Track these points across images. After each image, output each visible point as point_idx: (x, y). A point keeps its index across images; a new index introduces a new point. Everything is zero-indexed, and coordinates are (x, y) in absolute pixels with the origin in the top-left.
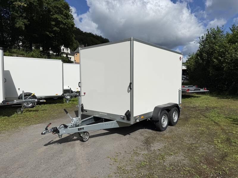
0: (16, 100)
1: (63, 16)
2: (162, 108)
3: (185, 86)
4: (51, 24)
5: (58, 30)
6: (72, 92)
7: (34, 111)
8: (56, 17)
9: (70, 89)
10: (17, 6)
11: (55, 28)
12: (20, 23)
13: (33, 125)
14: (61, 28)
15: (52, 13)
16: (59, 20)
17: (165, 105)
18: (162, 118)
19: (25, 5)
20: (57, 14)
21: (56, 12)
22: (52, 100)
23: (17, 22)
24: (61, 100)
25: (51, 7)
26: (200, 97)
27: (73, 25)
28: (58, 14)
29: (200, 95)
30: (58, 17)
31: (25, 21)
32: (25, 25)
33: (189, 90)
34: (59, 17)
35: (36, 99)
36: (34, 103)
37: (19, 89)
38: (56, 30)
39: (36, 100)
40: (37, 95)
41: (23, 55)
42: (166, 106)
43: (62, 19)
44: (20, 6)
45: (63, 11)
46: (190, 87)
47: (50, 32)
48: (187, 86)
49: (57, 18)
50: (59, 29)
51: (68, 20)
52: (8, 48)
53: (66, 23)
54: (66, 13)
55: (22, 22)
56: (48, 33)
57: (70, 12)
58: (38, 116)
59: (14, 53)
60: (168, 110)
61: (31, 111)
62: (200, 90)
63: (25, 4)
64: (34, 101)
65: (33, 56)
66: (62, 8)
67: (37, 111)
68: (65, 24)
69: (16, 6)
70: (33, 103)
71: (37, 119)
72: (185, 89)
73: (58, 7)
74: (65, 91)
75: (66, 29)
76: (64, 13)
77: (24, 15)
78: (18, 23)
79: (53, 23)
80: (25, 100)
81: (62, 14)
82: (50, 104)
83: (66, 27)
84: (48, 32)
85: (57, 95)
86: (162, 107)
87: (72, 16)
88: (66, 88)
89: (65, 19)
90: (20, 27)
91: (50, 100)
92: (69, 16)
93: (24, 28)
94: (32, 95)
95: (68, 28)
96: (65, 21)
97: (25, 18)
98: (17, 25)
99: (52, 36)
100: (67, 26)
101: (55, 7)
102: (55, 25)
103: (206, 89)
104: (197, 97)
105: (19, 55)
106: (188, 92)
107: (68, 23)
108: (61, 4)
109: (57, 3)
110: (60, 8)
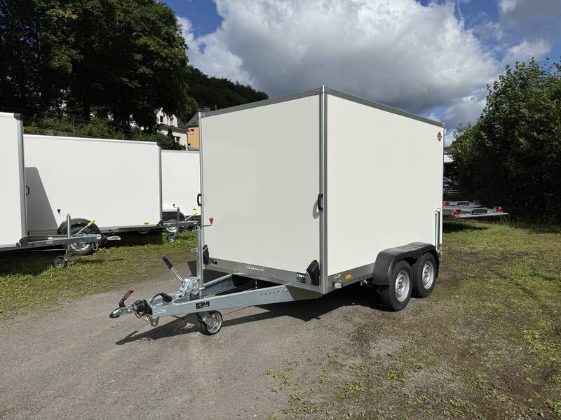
0: (53, 237)
1: (161, 41)
2: (395, 255)
3: (451, 203)
4: (133, 59)
5: (150, 74)
6: (182, 217)
7: (93, 262)
8: (145, 44)
9: (178, 210)
10: (55, 18)
11: (143, 69)
12: (62, 59)
13: (90, 294)
14: (155, 69)
15: (135, 33)
16: (152, 48)
17: (404, 247)
18: (397, 280)
19: (74, 17)
20: (147, 36)
21: (143, 31)
22: (136, 236)
23: (56, 55)
24: (156, 237)
25: (133, 19)
26: (486, 229)
27: (184, 61)
28: (149, 35)
29: (486, 225)
30: (149, 43)
31: (74, 52)
32: (73, 61)
33: (459, 212)
34: (152, 43)
35: (98, 235)
36: (94, 243)
37: (59, 211)
38: (144, 73)
39: (99, 237)
40: (101, 225)
41: (68, 132)
42: (406, 251)
43: (158, 47)
44: (61, 19)
45: (160, 27)
46: (461, 204)
47: (132, 79)
48: (456, 203)
49: (146, 46)
50: (151, 71)
51: (173, 50)
52: (35, 115)
53: (167, 57)
54: (167, 33)
55: (67, 55)
56: (126, 80)
57: (178, 32)
58: (103, 275)
59: (47, 127)
60: (410, 260)
61: (87, 262)
62: (486, 211)
63: (74, 13)
64: (93, 238)
65: (90, 135)
66: (157, 22)
67: (100, 261)
68: (164, 59)
69: (52, 19)
70: (91, 244)
71: (100, 282)
72: (450, 211)
73: (148, 19)
74: (167, 216)
75: (167, 70)
76: (162, 33)
77: (72, 39)
78: (57, 58)
79: (139, 57)
80: (72, 237)
81: (159, 35)
82: (132, 246)
83: (167, 65)
84: (127, 78)
85: (147, 226)
86: (396, 252)
87: (184, 40)
88: (168, 207)
89: (165, 48)
90: (61, 67)
91: (132, 237)
92: (174, 40)
93: (70, 70)
94: (89, 225)
95: (171, 68)
96: (166, 51)
97: (74, 46)
98: (55, 64)
99: (135, 86)
100: (171, 63)
101: (142, 18)
102: (142, 63)
103: (501, 210)
104: (480, 229)
105: (60, 133)
106: (457, 216)
107: (173, 56)
108: (157, 12)
109: (147, 11)
110: (154, 23)
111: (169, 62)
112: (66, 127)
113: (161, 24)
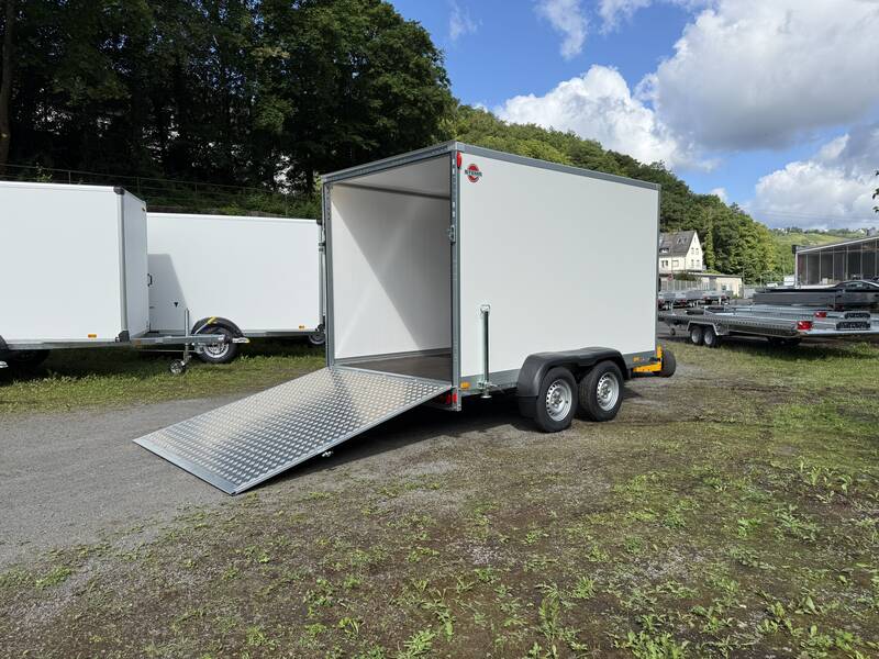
1: (409, 78)
4: (369, 108)
5: (393, 127)
8: (386, 83)
10: (261, 60)
11: (383, 121)
12: (275, 115)
14: (403, 121)
16: (395, 90)
19: (286, 55)
20: (389, 72)
21: (385, 65)
23: (264, 110)
27: (446, 103)
28: (392, 70)
30: (391, 82)
31: (286, 103)
33: (808, 325)
34: (396, 82)
37: (176, 304)
39: (221, 338)
40: (243, 326)
43: (403, 87)
44: (269, 60)
45: (407, 57)
47: (368, 135)
49: (387, 87)
50: (393, 123)
51: (426, 89)
52: (239, 192)
53: (416, 101)
54: (417, 65)
55: (278, 109)
56: (359, 139)
57: (437, 63)
59: (252, 206)
63: (285, 50)
66: (404, 50)
68: (412, 104)
69: (257, 62)
73: (391, 46)
75: (417, 120)
76: (410, 66)
78: (264, 114)
79: (377, 103)
81: (406, 69)
83: (417, 112)
84: (360, 135)
85: (302, 330)
87: (444, 71)
89: (414, 87)
90: (269, 125)
92: (429, 73)
93: (280, 129)
95: (423, 117)
96: (415, 91)
97: (286, 96)
98: (264, 122)
99: (372, 146)
100: (422, 109)
101: (383, 47)
102: (387, 110)
107: (424, 98)
108: (404, 36)
109: (390, 36)
110: (399, 51)
111: (419, 108)
112: (276, 207)
113: (408, 52)
